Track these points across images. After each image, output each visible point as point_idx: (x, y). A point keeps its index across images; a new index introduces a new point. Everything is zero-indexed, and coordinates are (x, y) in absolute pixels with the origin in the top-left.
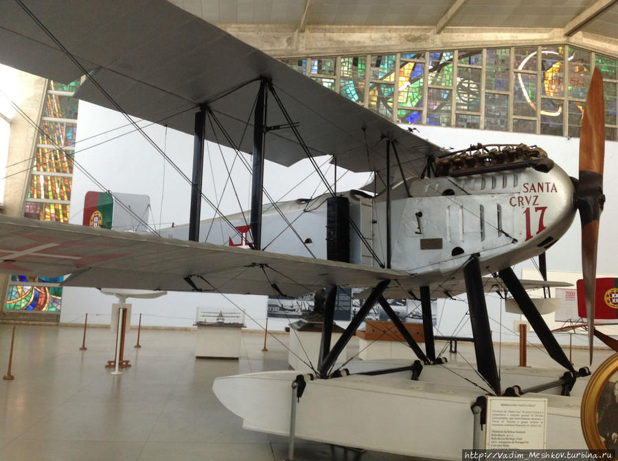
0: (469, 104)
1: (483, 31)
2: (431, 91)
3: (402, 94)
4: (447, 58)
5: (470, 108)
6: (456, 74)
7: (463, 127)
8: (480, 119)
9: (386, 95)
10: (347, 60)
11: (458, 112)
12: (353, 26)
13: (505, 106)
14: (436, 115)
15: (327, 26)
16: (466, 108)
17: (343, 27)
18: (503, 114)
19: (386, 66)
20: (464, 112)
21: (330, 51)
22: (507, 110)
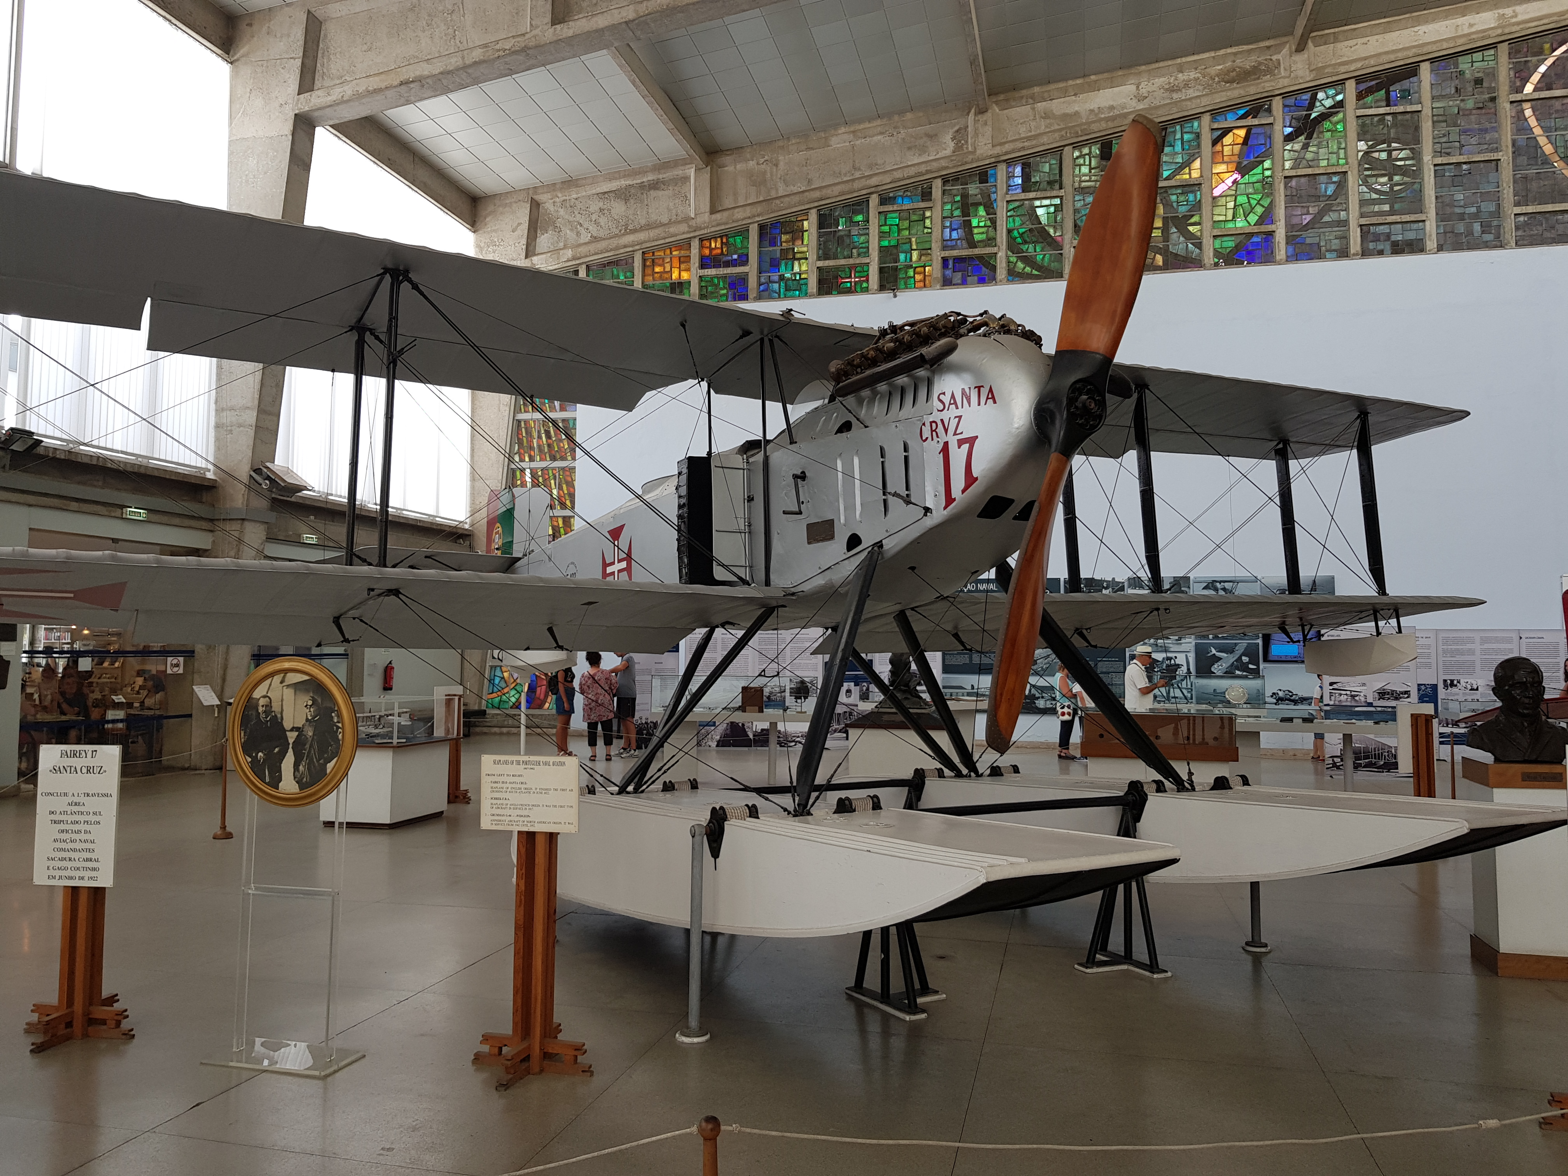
0: (1392, 197)
1: (1418, 22)
2: (1294, 183)
3: (1222, 201)
4: (1328, 103)
5: (1397, 206)
6: (1352, 133)
7: (1381, 253)
8: (1424, 229)
9: (1183, 209)
10: (1086, 150)
11: (1363, 221)
12: (1093, 77)
13: (1491, 188)
14: (1310, 237)
15: (1036, 89)
16: (1386, 208)
17: (1071, 82)
18: (1489, 207)
19: (1178, 148)
20: (1381, 220)
21: (1045, 139)
22: (1497, 198)
